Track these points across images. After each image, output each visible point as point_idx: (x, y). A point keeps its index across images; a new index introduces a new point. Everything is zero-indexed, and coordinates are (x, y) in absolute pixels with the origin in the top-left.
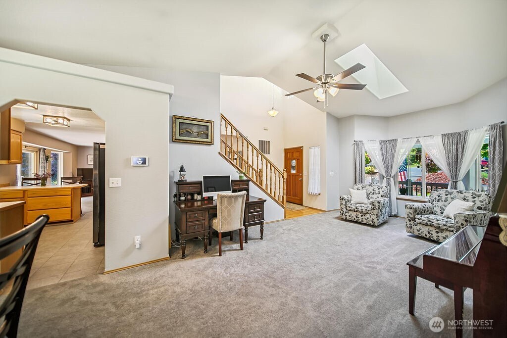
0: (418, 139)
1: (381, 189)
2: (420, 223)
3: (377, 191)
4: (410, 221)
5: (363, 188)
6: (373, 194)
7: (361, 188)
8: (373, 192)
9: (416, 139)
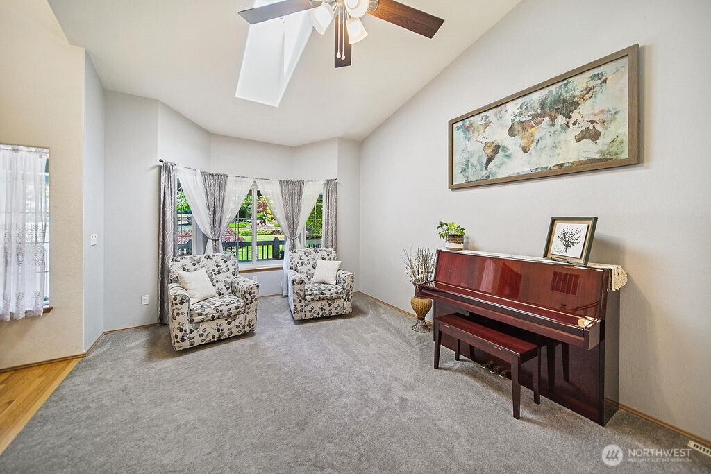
0: (255, 182)
1: (228, 261)
2: (313, 300)
3: (224, 266)
4: (300, 301)
5: (194, 265)
6: (219, 273)
7: (189, 266)
8: (217, 269)
9: (252, 181)
